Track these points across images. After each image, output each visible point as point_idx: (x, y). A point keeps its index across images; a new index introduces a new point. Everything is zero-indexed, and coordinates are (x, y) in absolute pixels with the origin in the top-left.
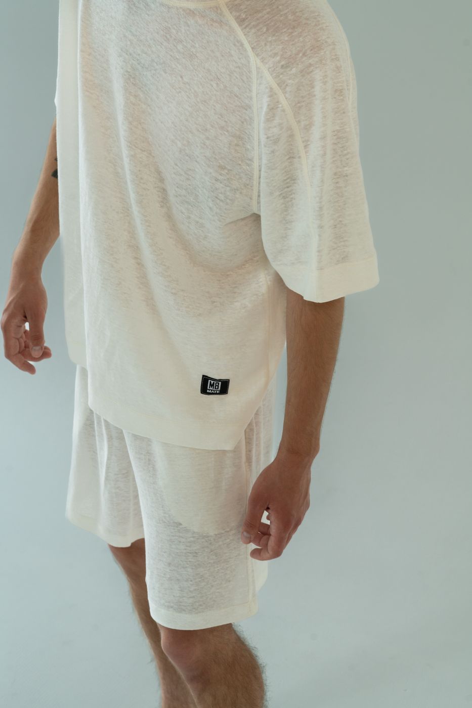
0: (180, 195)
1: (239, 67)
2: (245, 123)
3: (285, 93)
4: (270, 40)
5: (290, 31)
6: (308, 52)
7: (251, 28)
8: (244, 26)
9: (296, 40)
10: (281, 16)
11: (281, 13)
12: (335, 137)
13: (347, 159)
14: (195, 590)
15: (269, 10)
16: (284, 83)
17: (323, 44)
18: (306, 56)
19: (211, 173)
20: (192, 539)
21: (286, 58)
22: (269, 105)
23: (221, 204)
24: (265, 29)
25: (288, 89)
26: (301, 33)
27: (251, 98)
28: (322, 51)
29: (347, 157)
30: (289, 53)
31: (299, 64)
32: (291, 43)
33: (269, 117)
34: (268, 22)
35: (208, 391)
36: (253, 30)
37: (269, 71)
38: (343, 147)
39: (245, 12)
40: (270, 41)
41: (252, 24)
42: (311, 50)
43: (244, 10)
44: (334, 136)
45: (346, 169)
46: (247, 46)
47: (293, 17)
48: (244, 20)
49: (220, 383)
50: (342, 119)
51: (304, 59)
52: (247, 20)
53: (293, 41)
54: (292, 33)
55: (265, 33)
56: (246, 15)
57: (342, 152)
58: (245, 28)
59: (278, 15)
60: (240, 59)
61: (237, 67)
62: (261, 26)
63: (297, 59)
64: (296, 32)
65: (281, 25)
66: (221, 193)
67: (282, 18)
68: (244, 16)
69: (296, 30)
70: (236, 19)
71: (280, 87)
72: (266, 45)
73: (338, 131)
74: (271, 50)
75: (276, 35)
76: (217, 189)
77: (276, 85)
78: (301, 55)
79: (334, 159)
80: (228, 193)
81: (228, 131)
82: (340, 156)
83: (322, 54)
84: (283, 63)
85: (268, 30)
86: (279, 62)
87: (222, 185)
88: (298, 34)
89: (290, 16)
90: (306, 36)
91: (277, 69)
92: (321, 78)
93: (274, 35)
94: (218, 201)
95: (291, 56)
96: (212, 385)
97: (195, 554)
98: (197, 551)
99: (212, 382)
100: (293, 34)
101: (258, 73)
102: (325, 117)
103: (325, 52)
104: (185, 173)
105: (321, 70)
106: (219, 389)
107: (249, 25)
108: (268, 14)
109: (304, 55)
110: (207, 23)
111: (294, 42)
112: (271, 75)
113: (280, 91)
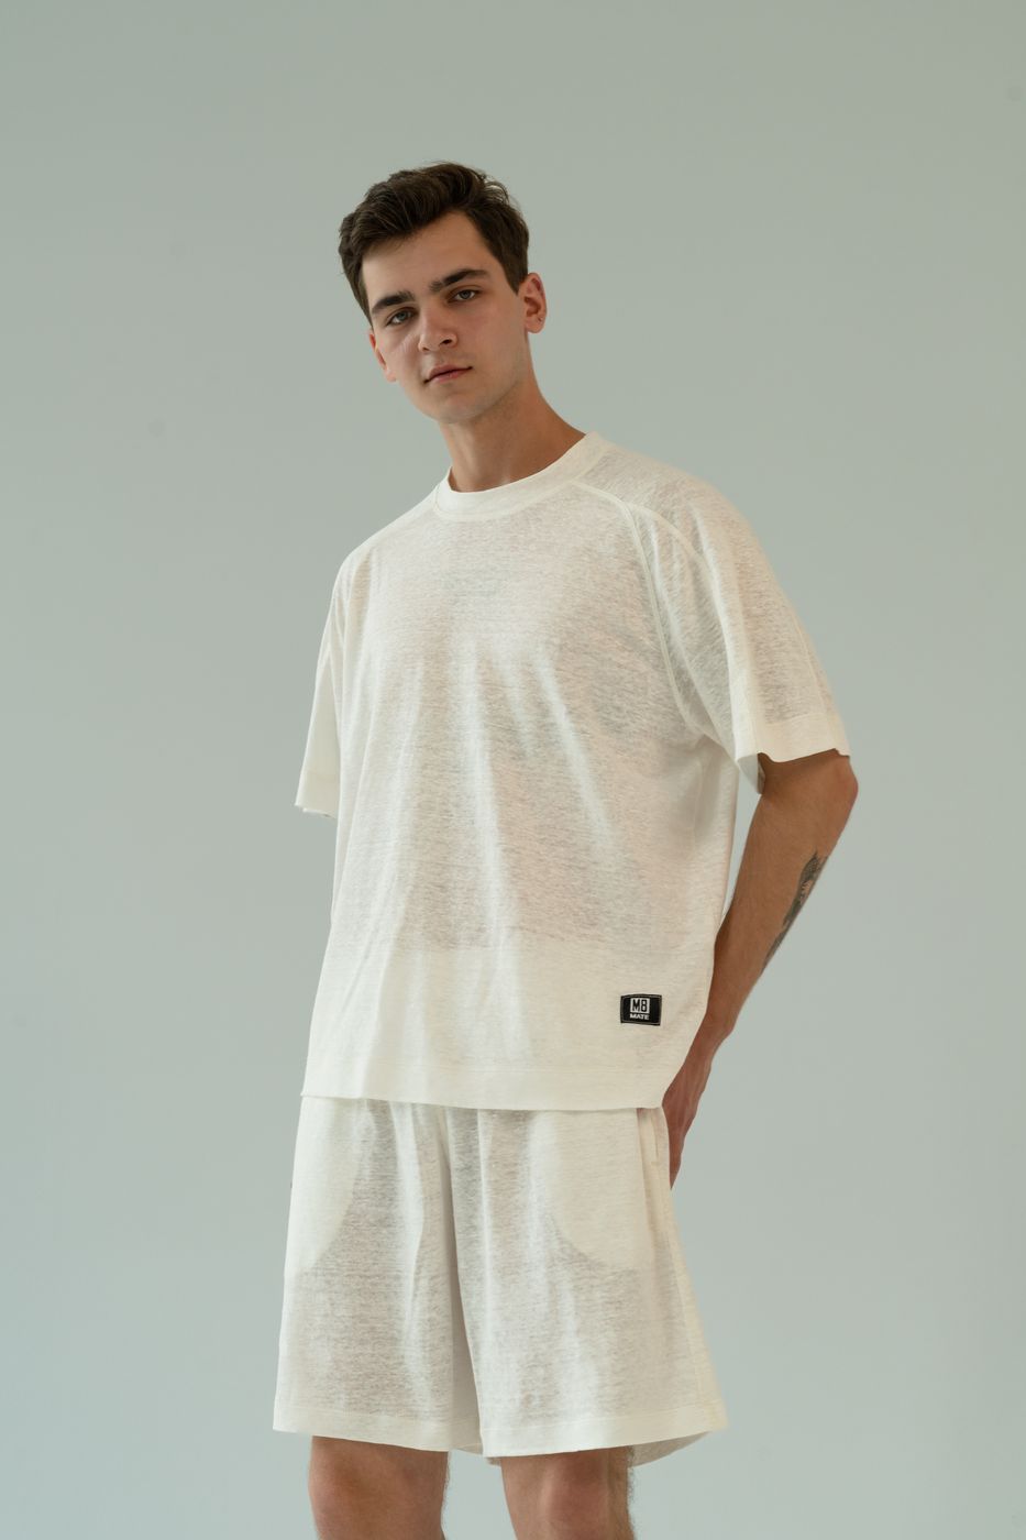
0: (574, 709)
1: (610, 525)
3: (673, 522)
14: (623, 1369)
16: (669, 511)
19: (610, 659)
20: (611, 1278)
22: (659, 541)
23: (632, 696)
25: (675, 516)
27: (635, 551)
33: (664, 555)
35: (631, 1016)
37: (646, 507)
40: (639, 478)
46: (615, 500)
49: (648, 1000)
60: (609, 517)
61: (608, 527)
66: (629, 682)
70: (596, 485)
72: (635, 485)
76: (622, 678)
77: (661, 517)
80: (637, 680)
81: (616, 602)
84: (660, 492)
86: (655, 493)
87: (627, 671)
94: (626, 695)
96: (636, 1005)
97: (618, 1305)
98: (621, 1299)
99: (636, 1000)
101: (634, 516)
104: (573, 674)
106: (648, 1012)
110: (562, 506)
112: (650, 509)
113: (667, 521)
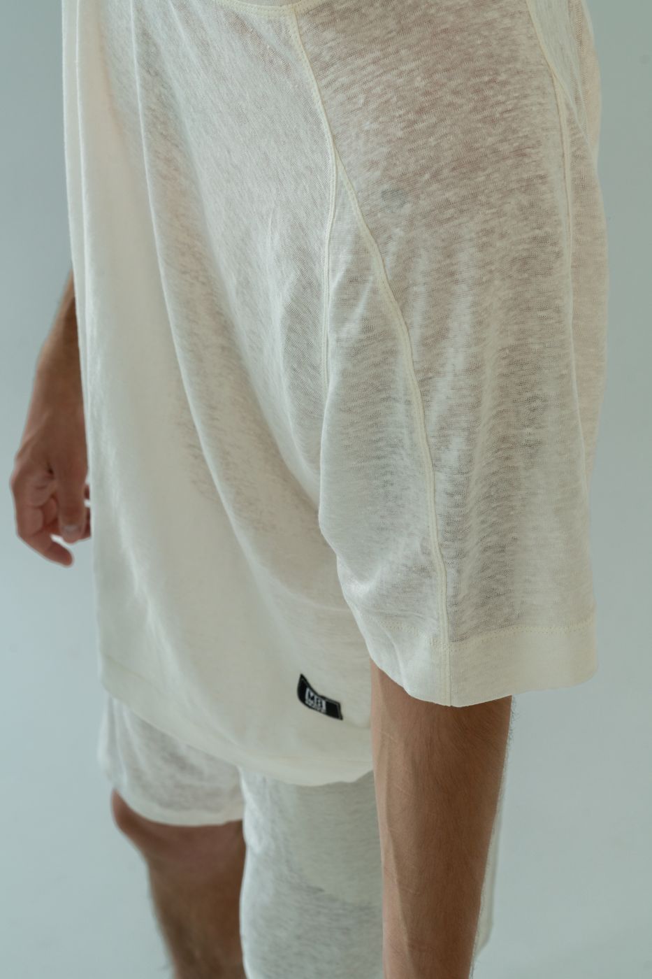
2: (309, 290)
3: (383, 253)
4: (366, 128)
5: (411, 116)
6: (446, 172)
7: (336, 91)
8: (324, 82)
9: (420, 142)
10: (400, 75)
11: (403, 68)
12: (504, 362)
13: (534, 410)
15: (378, 54)
16: (385, 231)
17: (486, 156)
18: (438, 181)
21: (392, 178)
22: (348, 271)
24: (362, 101)
25: (391, 246)
26: (435, 125)
27: (322, 243)
28: (480, 173)
29: (534, 405)
30: (400, 169)
31: (422, 196)
32: (409, 146)
33: (345, 297)
34: (371, 84)
36: (341, 97)
37: (357, 197)
38: (521, 384)
39: (331, 48)
40: (368, 131)
41: (340, 80)
42: (454, 169)
43: (329, 45)
44: (504, 358)
45: (528, 430)
46: (325, 129)
47: (423, 83)
48: (326, 67)
50: (523, 323)
51: (435, 186)
52: (332, 69)
53: (414, 141)
54: (415, 122)
55: (360, 109)
56: (332, 57)
57: (520, 393)
58: (326, 86)
59: (395, 72)
60: (313, 152)
61: (307, 167)
62: (355, 90)
63: (418, 185)
64: (423, 121)
65: (395, 99)
67: (400, 81)
68: (327, 58)
69: (425, 117)
70: (311, 62)
71: (376, 238)
72: (357, 136)
73: (513, 349)
74: (366, 153)
75: (380, 119)
77: (367, 231)
78: (427, 176)
79: (499, 409)
82: (514, 402)
83: (480, 179)
84: (386, 187)
85: (366, 103)
86: (379, 182)
88: (428, 127)
89: (419, 79)
90: (446, 135)
91: (374, 197)
92: (473, 235)
93: (376, 119)
95: (404, 174)
100: (416, 127)
101: (338, 195)
102: (480, 323)
103: (488, 175)
105: (472, 218)
107: (335, 81)
108: (374, 62)
109: (435, 176)
110: (263, 55)
111: (413, 146)
112: (360, 207)
113: (375, 245)
